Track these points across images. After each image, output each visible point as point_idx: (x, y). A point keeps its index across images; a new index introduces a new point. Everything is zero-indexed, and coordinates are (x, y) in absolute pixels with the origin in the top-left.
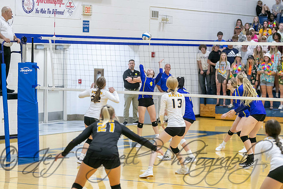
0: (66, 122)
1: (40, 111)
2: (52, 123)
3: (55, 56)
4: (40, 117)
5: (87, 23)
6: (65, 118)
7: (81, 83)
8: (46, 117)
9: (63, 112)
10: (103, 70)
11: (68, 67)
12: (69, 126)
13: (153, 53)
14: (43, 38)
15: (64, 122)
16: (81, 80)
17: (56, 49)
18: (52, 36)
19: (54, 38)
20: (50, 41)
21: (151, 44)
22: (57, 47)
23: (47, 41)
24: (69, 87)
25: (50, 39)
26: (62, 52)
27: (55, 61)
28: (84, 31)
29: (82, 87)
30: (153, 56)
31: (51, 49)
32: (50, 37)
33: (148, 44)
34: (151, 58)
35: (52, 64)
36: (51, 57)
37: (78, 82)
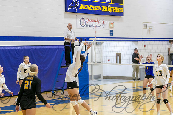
0: (103, 80)
1: (90, 74)
2: (96, 80)
3: (96, 48)
4: (89, 77)
5: (112, 31)
6: (102, 77)
7: (109, 60)
8: (93, 77)
9: (101, 75)
10: (120, 54)
11: (103, 53)
12: (104, 82)
13: (145, 45)
14: (90, 39)
15: (102, 80)
16: (109, 59)
17: (97, 44)
18: (95, 38)
19: (96, 39)
20: (94, 40)
21: (144, 41)
22: (98, 43)
23: (92, 40)
24: (103, 62)
25: (93, 39)
26: (100, 45)
27: (97, 50)
28: (110, 35)
29: (110, 62)
30: (145, 47)
31: (94, 44)
32: (94, 38)
33: (142, 41)
34: (144, 47)
35: (95, 51)
36: (94, 48)
37: (108, 60)
